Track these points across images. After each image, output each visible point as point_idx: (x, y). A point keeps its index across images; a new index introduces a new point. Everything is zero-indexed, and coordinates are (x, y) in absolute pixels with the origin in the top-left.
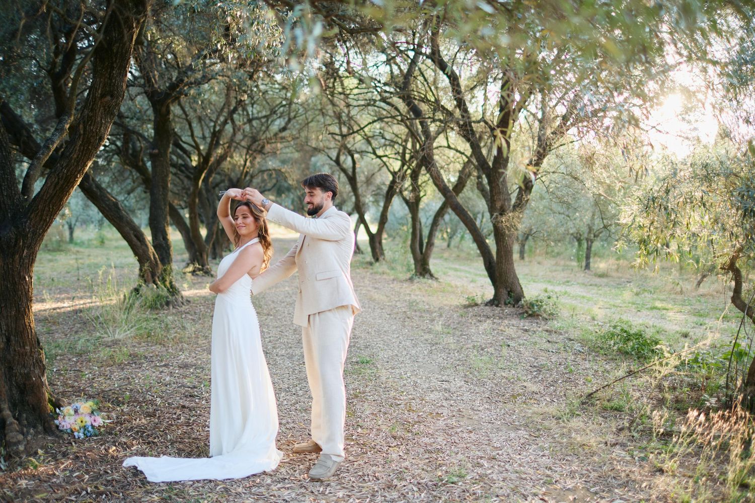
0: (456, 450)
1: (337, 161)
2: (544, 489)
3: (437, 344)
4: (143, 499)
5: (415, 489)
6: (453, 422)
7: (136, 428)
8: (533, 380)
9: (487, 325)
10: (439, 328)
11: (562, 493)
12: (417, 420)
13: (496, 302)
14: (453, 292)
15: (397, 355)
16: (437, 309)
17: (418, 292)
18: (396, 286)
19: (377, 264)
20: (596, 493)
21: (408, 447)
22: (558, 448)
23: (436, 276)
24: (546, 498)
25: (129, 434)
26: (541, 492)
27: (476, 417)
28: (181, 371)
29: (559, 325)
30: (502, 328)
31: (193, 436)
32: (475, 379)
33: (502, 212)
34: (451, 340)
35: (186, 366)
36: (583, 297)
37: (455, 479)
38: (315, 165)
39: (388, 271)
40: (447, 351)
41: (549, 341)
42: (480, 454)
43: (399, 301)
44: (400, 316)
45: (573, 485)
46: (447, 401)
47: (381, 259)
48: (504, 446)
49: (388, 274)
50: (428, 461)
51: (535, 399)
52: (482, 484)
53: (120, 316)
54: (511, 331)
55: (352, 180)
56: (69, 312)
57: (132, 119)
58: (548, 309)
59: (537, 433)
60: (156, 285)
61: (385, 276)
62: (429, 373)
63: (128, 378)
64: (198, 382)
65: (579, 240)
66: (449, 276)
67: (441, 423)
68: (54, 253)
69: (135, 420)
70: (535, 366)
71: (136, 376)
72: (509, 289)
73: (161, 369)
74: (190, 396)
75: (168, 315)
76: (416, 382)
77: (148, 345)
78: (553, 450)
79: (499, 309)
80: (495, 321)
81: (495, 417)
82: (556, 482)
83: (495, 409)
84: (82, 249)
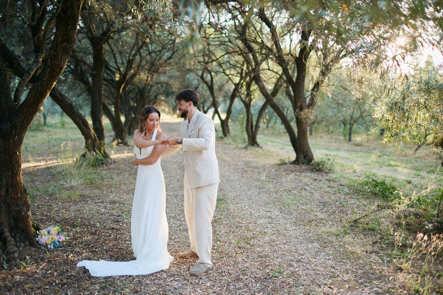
0: (277, 255)
1: (202, 77)
2: (330, 281)
3: (262, 188)
5: (253, 281)
6: (274, 238)
7: (85, 242)
8: (321, 211)
9: (292, 176)
10: (263, 178)
11: (341, 283)
12: (252, 236)
13: (297, 162)
14: (271, 156)
15: (239, 195)
16: (262, 166)
17: (250, 156)
18: (237, 152)
19: (226, 138)
20: (362, 283)
21: (248, 254)
22: (338, 255)
23: (261, 145)
24: (332, 287)
25: (81, 246)
26: (329, 283)
27: (288, 235)
28: (111, 205)
29: (335, 176)
30: (301, 178)
31: (119, 247)
32: (286, 210)
33: (301, 109)
34: (271, 186)
35: (114, 202)
36: (348, 158)
37: (277, 275)
38: (188, 79)
39: (232, 142)
40: (269, 192)
41: (329, 187)
42: (291, 258)
43: (239, 161)
44: (240, 170)
45: (348, 278)
46: (271, 225)
47: (228, 135)
48: (305, 253)
49: (232, 144)
50: (260, 262)
51: (323, 223)
52: (293, 277)
53: (74, 171)
54: (306, 180)
55: (211, 88)
56: (44, 168)
57: (80, 52)
58: (328, 167)
59: (325, 245)
60: (96, 152)
61: (230, 146)
62: (259, 206)
63: (80, 210)
64: (122, 212)
65: (345, 124)
66: (268, 145)
67: (267, 238)
68: (35, 132)
69: (84, 237)
70: (322, 202)
71: (84, 209)
72: (305, 155)
73: (99, 204)
74: (117, 221)
75: (102, 170)
76: (251, 212)
77: (91, 189)
78: (335, 256)
79: (299, 166)
80: (297, 173)
81: (299, 234)
82: (337, 276)
83: (299, 229)
84: (51, 129)
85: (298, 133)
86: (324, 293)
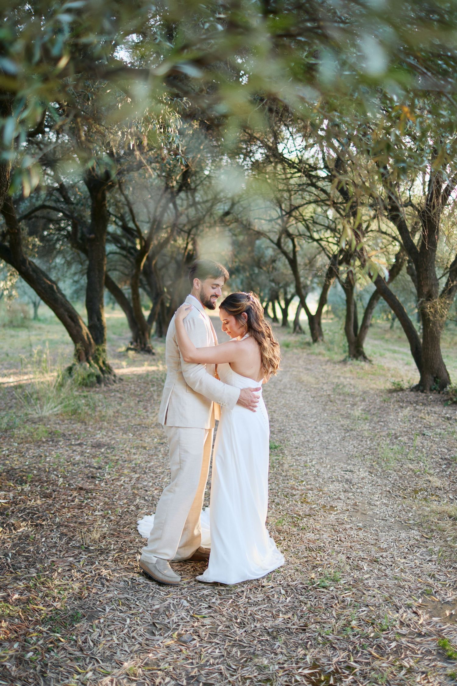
0: (339, 549)
1: (279, 244)
2: (420, 601)
3: (352, 430)
4: (9, 587)
5: (283, 592)
6: (345, 517)
7: (29, 509)
8: (441, 474)
9: (407, 411)
10: (357, 412)
11: (439, 606)
12: (308, 513)
13: (422, 388)
14: (384, 376)
15: (308, 441)
16: (362, 393)
17: (348, 375)
18: (329, 368)
19: (316, 344)
21: (289, 543)
22: (448, 553)
23: (370, 358)
24: (420, 612)
25: (20, 515)
26: (416, 604)
27: (371, 513)
28: (94, 450)
30: (422, 415)
31: (81, 520)
32: (380, 470)
34: (367, 426)
35: (99, 446)
37: (327, 583)
38: (260, 247)
39: (324, 352)
40: (360, 438)
42: (363, 554)
43: (327, 383)
44: (323, 399)
45: (454, 597)
46: (346, 494)
47: (320, 339)
48: (391, 548)
49: (323, 355)
50: (306, 560)
51: (438, 496)
52: (354, 590)
54: (431, 419)
55: (293, 263)
56: (11, 387)
59: (430, 534)
60: (89, 363)
61: (320, 357)
62: (336, 461)
63: (41, 456)
64: (106, 463)
66: (386, 358)
67: (332, 517)
68: (18, 330)
69: (30, 500)
70: (446, 459)
71: (50, 454)
72: (435, 376)
73: (74, 448)
74: (92, 477)
75: (98, 393)
76: (318, 471)
77: (70, 423)
78: (442, 555)
79: (424, 395)
80: (417, 407)
81: (390, 513)
82: (436, 592)
83: (393, 505)
84: (43, 326)
85: (424, 337)
86: (401, 622)
